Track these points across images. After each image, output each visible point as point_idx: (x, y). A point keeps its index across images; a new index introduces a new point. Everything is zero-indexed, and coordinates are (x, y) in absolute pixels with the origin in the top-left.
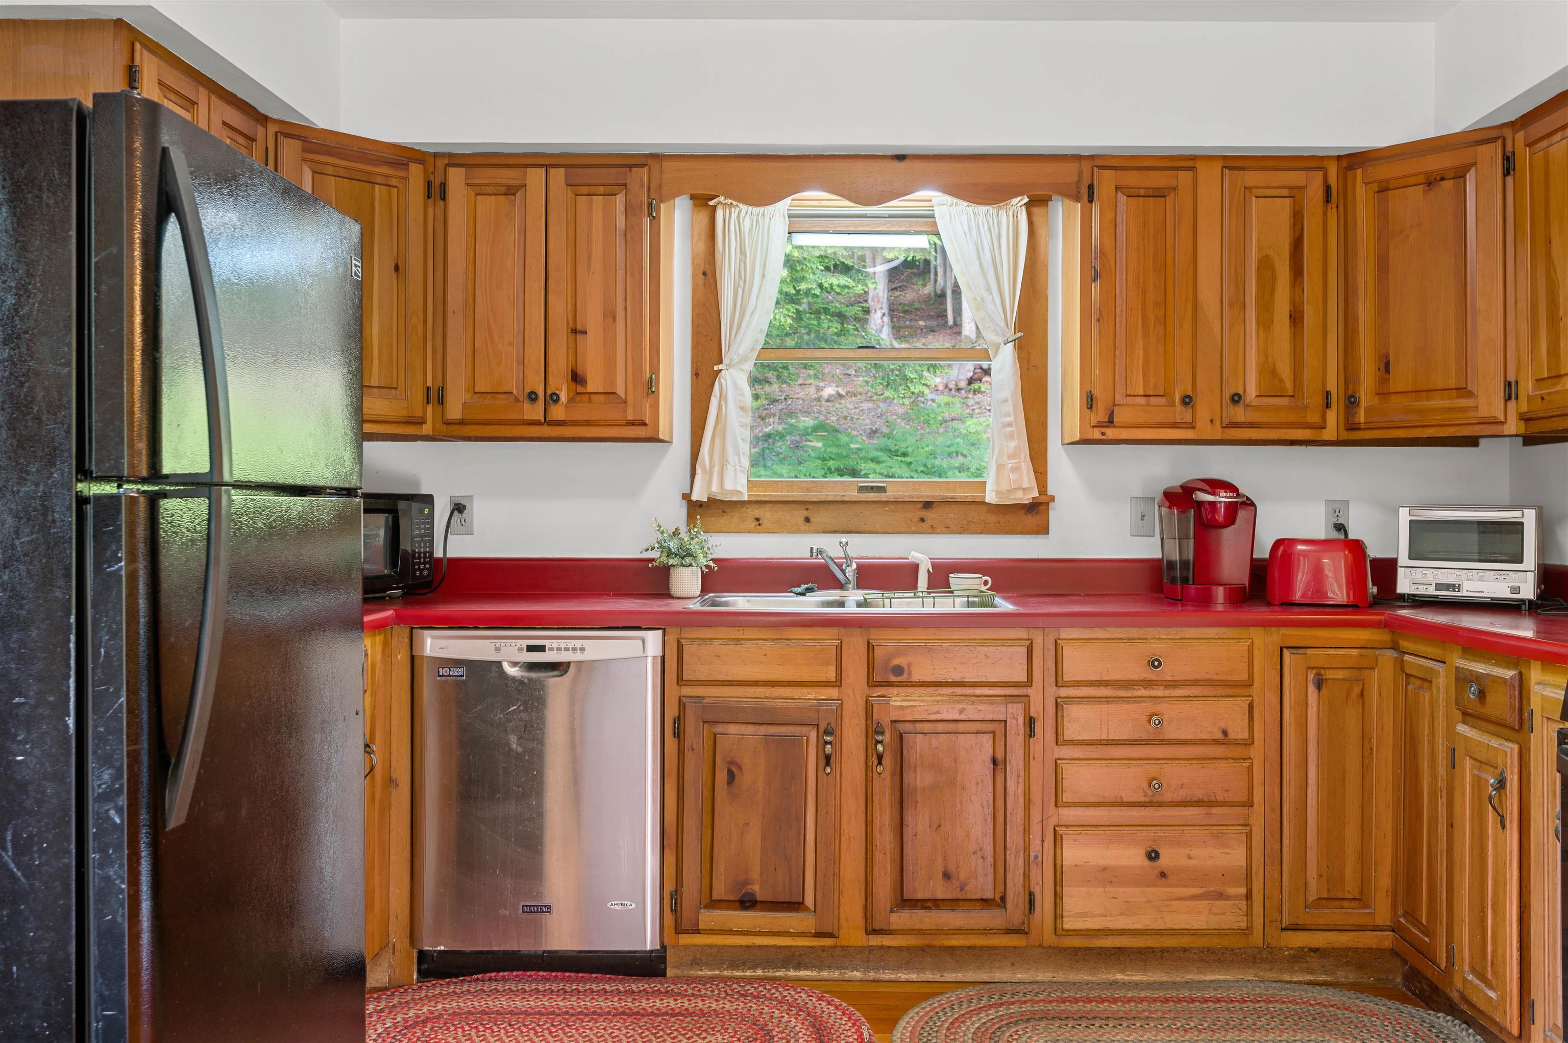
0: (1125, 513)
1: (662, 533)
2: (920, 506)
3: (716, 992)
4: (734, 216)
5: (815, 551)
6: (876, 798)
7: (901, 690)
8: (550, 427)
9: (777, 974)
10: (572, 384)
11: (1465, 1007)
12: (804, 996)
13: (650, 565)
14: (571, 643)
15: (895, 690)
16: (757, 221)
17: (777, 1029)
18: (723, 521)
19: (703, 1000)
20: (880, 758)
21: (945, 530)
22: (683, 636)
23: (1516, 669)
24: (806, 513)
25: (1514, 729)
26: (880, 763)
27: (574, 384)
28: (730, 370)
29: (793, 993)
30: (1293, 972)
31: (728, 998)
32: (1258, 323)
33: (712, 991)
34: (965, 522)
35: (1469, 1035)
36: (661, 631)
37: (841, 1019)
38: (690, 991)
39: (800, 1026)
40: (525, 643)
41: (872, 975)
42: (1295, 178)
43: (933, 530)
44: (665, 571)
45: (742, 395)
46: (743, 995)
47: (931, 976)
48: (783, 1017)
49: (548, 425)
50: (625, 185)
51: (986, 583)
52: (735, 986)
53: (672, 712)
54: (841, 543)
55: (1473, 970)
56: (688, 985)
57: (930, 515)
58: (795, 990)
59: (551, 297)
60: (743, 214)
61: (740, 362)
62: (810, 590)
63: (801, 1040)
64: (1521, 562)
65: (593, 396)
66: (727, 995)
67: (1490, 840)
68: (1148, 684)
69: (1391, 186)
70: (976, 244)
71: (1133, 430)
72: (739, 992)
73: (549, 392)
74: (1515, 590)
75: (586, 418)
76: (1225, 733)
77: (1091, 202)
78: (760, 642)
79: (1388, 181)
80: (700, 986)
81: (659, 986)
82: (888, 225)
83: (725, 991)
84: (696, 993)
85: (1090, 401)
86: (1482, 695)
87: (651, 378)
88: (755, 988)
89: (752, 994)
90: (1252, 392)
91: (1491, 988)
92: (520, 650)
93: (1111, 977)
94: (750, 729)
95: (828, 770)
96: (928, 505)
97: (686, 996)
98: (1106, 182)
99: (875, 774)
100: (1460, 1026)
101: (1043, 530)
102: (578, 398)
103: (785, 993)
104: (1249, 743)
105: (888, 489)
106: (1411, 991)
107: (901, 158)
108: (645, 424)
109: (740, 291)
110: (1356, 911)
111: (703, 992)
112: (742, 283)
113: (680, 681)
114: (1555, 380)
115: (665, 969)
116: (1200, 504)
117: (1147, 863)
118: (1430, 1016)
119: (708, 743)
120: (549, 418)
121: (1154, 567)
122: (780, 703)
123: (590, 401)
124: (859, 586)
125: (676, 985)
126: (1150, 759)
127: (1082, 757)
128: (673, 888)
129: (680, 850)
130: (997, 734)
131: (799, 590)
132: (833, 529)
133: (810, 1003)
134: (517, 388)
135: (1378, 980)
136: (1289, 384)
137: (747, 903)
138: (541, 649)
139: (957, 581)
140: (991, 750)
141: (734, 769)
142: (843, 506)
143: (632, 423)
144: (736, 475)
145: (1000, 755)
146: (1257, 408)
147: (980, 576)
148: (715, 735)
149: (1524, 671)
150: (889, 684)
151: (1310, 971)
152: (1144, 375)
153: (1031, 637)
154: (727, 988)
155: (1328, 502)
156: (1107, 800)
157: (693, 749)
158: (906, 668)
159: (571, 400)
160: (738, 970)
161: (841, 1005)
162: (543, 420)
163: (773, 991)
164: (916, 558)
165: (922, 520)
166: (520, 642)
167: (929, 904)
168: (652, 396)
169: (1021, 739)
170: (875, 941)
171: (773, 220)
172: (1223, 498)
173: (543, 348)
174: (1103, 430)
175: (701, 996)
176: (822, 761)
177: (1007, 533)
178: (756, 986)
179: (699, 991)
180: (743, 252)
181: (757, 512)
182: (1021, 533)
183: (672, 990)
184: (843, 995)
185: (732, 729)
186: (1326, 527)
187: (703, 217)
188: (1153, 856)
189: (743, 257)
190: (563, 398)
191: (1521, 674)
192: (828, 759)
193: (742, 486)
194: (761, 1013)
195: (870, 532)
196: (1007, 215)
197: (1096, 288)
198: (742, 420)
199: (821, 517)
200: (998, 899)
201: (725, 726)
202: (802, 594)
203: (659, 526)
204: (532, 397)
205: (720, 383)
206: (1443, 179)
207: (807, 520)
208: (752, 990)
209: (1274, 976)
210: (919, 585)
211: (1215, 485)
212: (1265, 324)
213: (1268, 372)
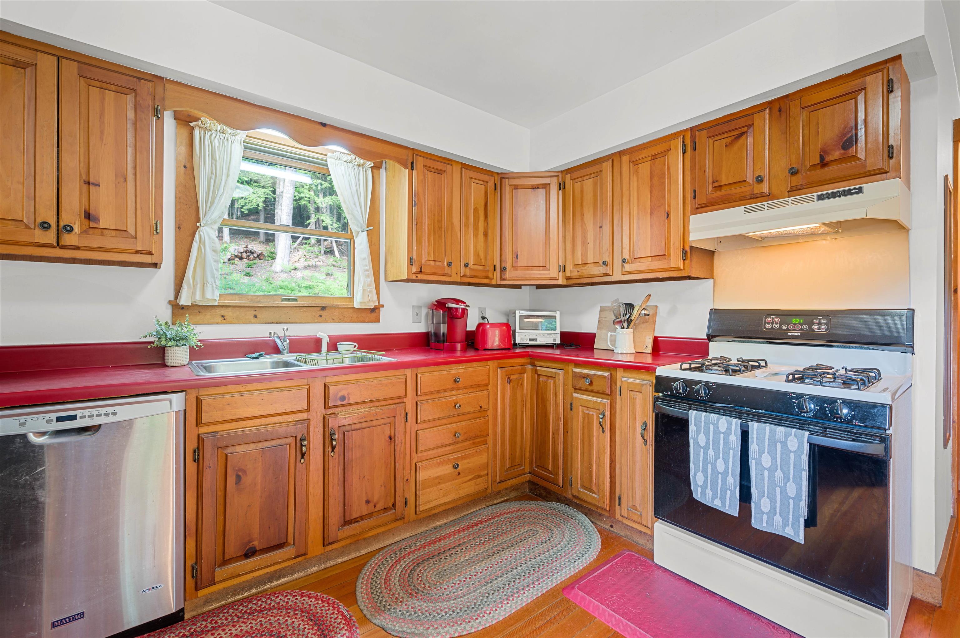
0: (410, 312)
1: (161, 325)
2: (319, 309)
3: (230, 618)
4: (207, 136)
5: (272, 334)
6: (331, 471)
7: (342, 408)
8: (63, 250)
9: (265, 587)
10: (86, 222)
11: (576, 501)
12: (291, 597)
13: (149, 347)
14: (103, 411)
15: (340, 409)
16: (223, 143)
17: (289, 633)
18: (199, 318)
19: (224, 630)
20: (333, 448)
21: (332, 321)
22: (200, 394)
23: (609, 372)
24: (254, 313)
25: (609, 395)
26: (333, 451)
27: (87, 221)
28: (205, 227)
29: (282, 598)
30: (497, 499)
31: (241, 620)
32: (474, 235)
33: (226, 619)
34: (342, 317)
35: (570, 509)
36: (185, 393)
37: (323, 606)
38: (210, 626)
39: (302, 623)
40: (54, 416)
41: (323, 566)
42: (486, 178)
43: (326, 321)
44: (162, 350)
45: (214, 243)
46: (251, 614)
47: (354, 555)
48: (287, 620)
49: (60, 248)
50: (135, 90)
51: (355, 346)
52: (241, 608)
53: (192, 445)
54: (283, 329)
55: (583, 486)
56: (206, 621)
57: (323, 313)
58: (283, 595)
59: (64, 155)
60: (213, 136)
61: (211, 224)
62: (261, 356)
63: (309, 635)
64: (556, 330)
65: (105, 231)
66: (239, 618)
67: (595, 437)
68: (454, 389)
69: (519, 188)
70: (349, 181)
71: (429, 276)
72: (245, 612)
73: (62, 224)
74: (554, 340)
75: (99, 246)
76: (481, 407)
77: (413, 170)
78: (258, 392)
79: (518, 186)
80: (215, 618)
81: (183, 631)
82: (297, 164)
83: (236, 615)
84: (215, 625)
85: (411, 262)
86: (591, 383)
87: (156, 224)
88: (256, 604)
89: (255, 609)
90: (471, 263)
91: (595, 493)
92: (49, 421)
93: (434, 525)
94: (252, 446)
95: (302, 461)
96: (323, 308)
97: (209, 631)
98: (419, 162)
99: (330, 457)
100: (565, 506)
101: (378, 320)
102: (91, 231)
103: (278, 600)
104: (488, 409)
105: (299, 300)
106: (534, 494)
107: (324, 125)
108: (152, 254)
109: (212, 181)
110: (519, 469)
111: (220, 622)
112: (213, 177)
113: (199, 423)
114: (584, 265)
115: (184, 614)
116: (450, 309)
117: (453, 470)
118: (550, 504)
119: (221, 462)
120: (62, 243)
121: (426, 335)
122: (271, 428)
123: (102, 234)
124: (290, 352)
125: (196, 625)
126: (453, 423)
127: (427, 427)
128: (194, 561)
129: (199, 536)
130: (392, 424)
131: (253, 356)
132: (271, 321)
133: (298, 601)
134: (28, 218)
135: (522, 493)
136: (483, 261)
137: (250, 553)
138: (74, 418)
139: (341, 346)
140: (389, 432)
141: (240, 474)
142: (277, 309)
143: (141, 252)
144: (213, 290)
145: (393, 435)
146: (473, 270)
147: (353, 343)
148: (226, 455)
149: (612, 372)
150: (338, 406)
151: (502, 497)
152: (434, 252)
153: (405, 373)
154: (236, 612)
155: (480, 308)
156: (438, 445)
157: (210, 467)
158: (346, 396)
159: (84, 232)
160: (239, 594)
161: (317, 595)
162: (55, 244)
163: (269, 601)
164: (321, 335)
165: (321, 316)
166: (47, 416)
167: (359, 519)
168: (156, 236)
169: (402, 424)
170: (330, 548)
171: (233, 145)
172: (461, 306)
173: (55, 191)
174: (417, 275)
175: (219, 627)
176: (299, 456)
177: (362, 322)
178: (255, 602)
179: (216, 623)
180: (213, 158)
181: (223, 312)
182: (368, 322)
183: (195, 630)
184: (313, 586)
185: (239, 449)
186: (479, 318)
187: (184, 132)
188: (456, 467)
189: (214, 162)
190: (77, 229)
191: (611, 374)
192: (303, 455)
193: (217, 296)
194: (271, 624)
195: (292, 323)
196: (363, 171)
197: (415, 209)
198: (214, 257)
199: (262, 315)
200: (391, 506)
201: (233, 448)
202: (257, 358)
203: (158, 321)
204: (45, 226)
205: (200, 234)
206: (538, 188)
207: (255, 316)
208: (254, 607)
209: (491, 503)
210: (322, 349)
211: (457, 301)
212: (476, 235)
213: (477, 255)
